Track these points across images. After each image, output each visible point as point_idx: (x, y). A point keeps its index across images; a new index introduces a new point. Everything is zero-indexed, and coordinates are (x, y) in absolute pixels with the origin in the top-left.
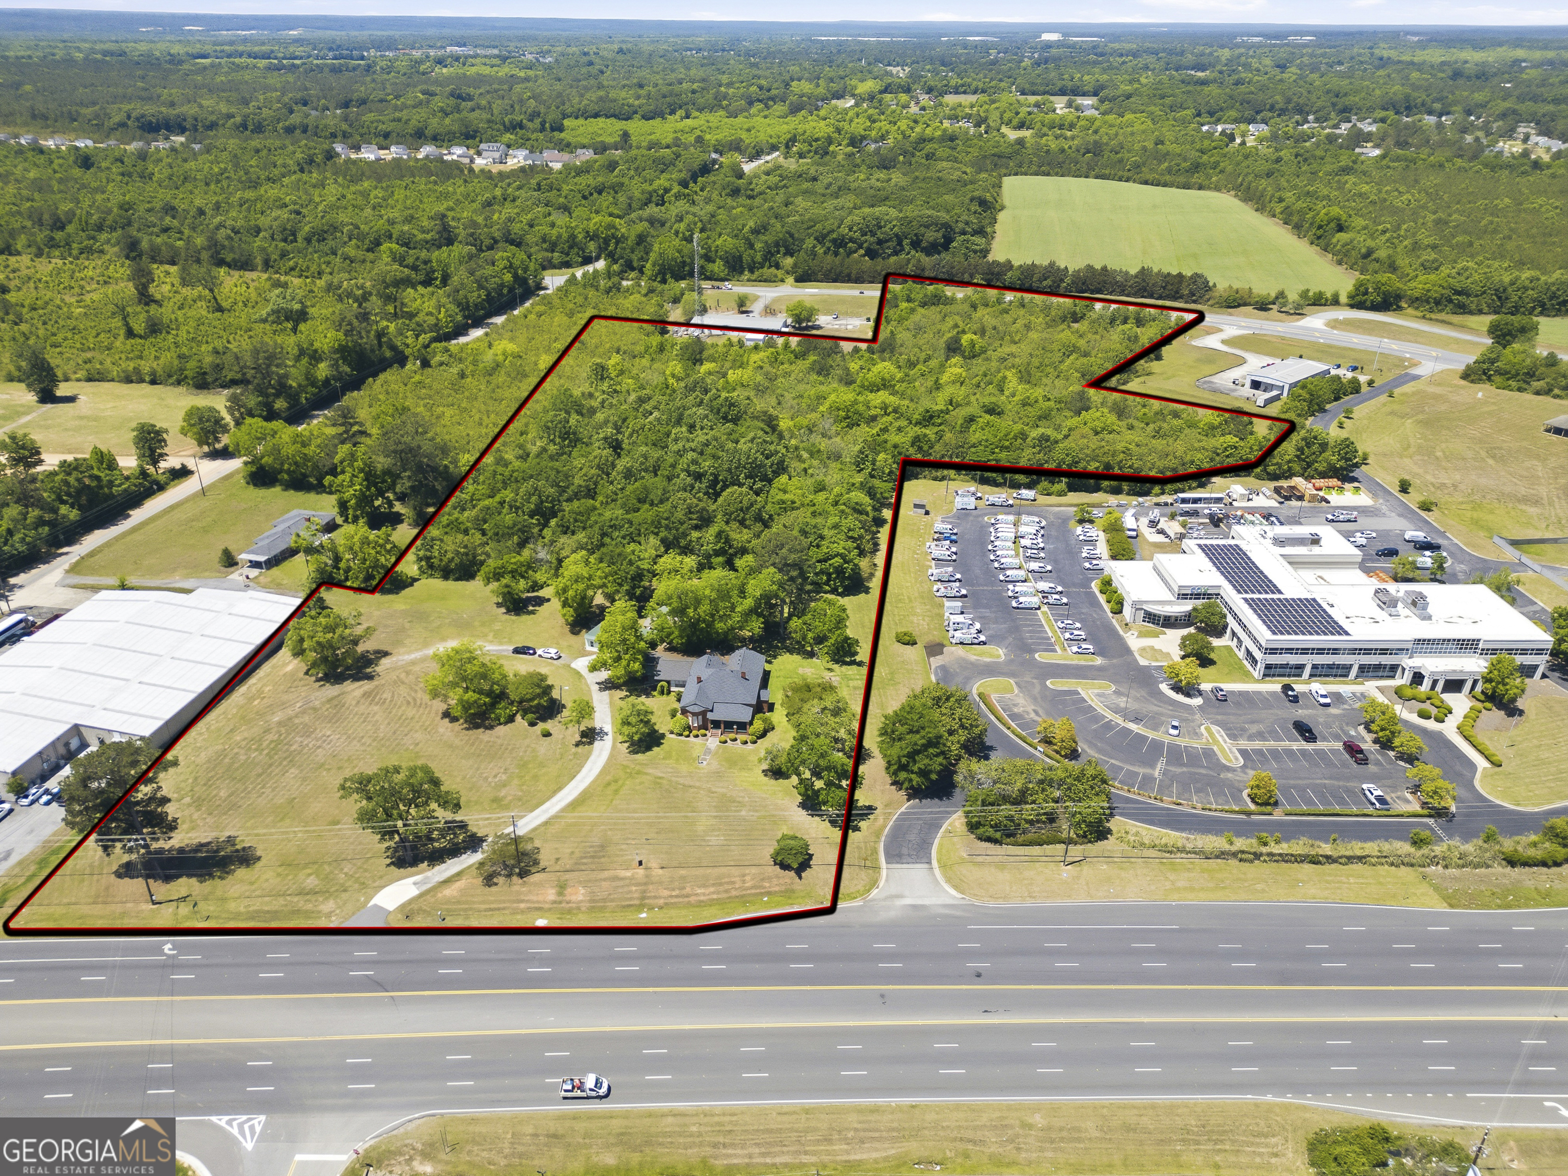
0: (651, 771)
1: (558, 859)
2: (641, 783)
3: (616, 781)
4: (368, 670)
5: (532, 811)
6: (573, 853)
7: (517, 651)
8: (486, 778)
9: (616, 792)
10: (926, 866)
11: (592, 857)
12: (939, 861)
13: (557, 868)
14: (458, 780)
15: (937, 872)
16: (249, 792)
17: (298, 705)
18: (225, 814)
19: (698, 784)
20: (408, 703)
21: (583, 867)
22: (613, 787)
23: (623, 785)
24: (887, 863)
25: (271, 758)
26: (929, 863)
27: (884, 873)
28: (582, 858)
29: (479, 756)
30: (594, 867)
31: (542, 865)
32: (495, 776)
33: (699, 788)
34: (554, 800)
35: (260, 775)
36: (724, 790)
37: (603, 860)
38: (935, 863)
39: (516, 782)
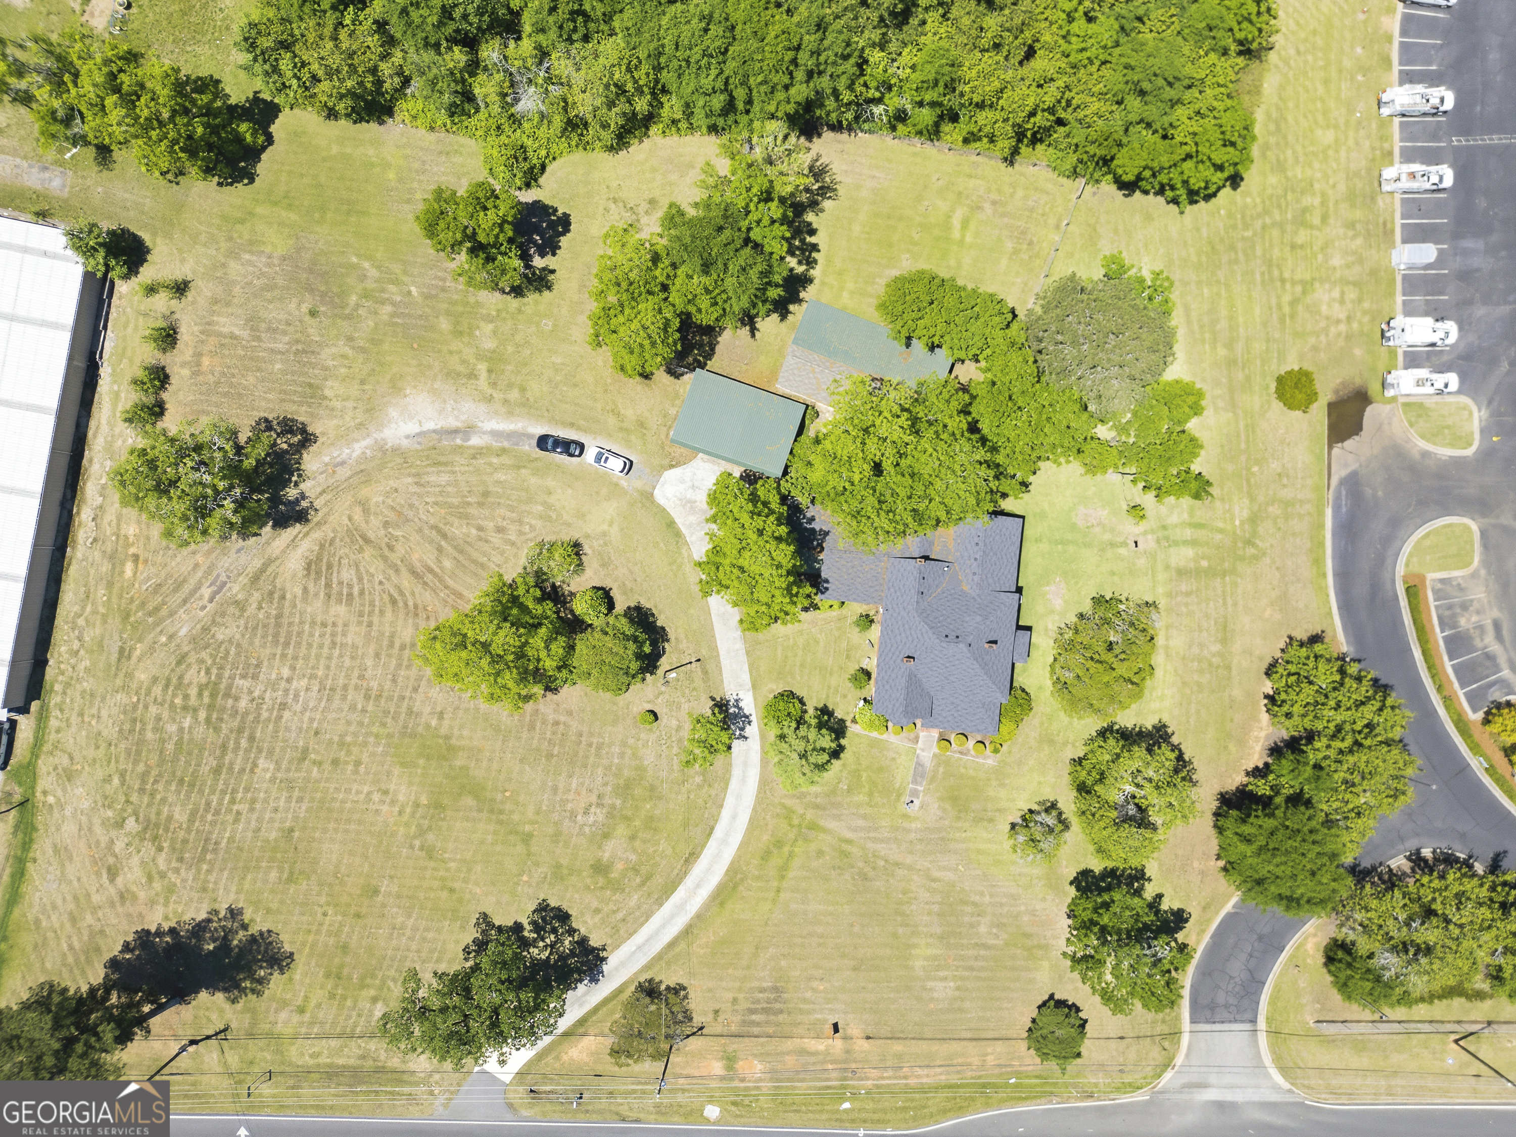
0: (831, 824)
1: (716, 1012)
2: (820, 853)
3: (779, 844)
4: (291, 493)
5: (660, 903)
6: (735, 1001)
7: (543, 442)
8: (573, 815)
9: (783, 870)
10: (1247, 1026)
11: (766, 1011)
12: (1269, 1020)
13: (718, 1029)
14: (530, 814)
15: (1262, 1038)
16: (217, 812)
17: (206, 592)
18: (201, 860)
19: (908, 860)
20: (394, 602)
21: (756, 1030)
22: (776, 861)
23: (791, 855)
24: (1193, 1021)
25: (217, 730)
26: (1254, 1021)
27: (1185, 1039)
28: (752, 1011)
29: (549, 756)
30: (770, 1030)
31: (697, 1020)
32: (586, 812)
33: (910, 868)
34: (689, 881)
35: (217, 771)
36: (948, 875)
37: (781, 1017)
38: (1262, 1024)
39: (621, 830)
